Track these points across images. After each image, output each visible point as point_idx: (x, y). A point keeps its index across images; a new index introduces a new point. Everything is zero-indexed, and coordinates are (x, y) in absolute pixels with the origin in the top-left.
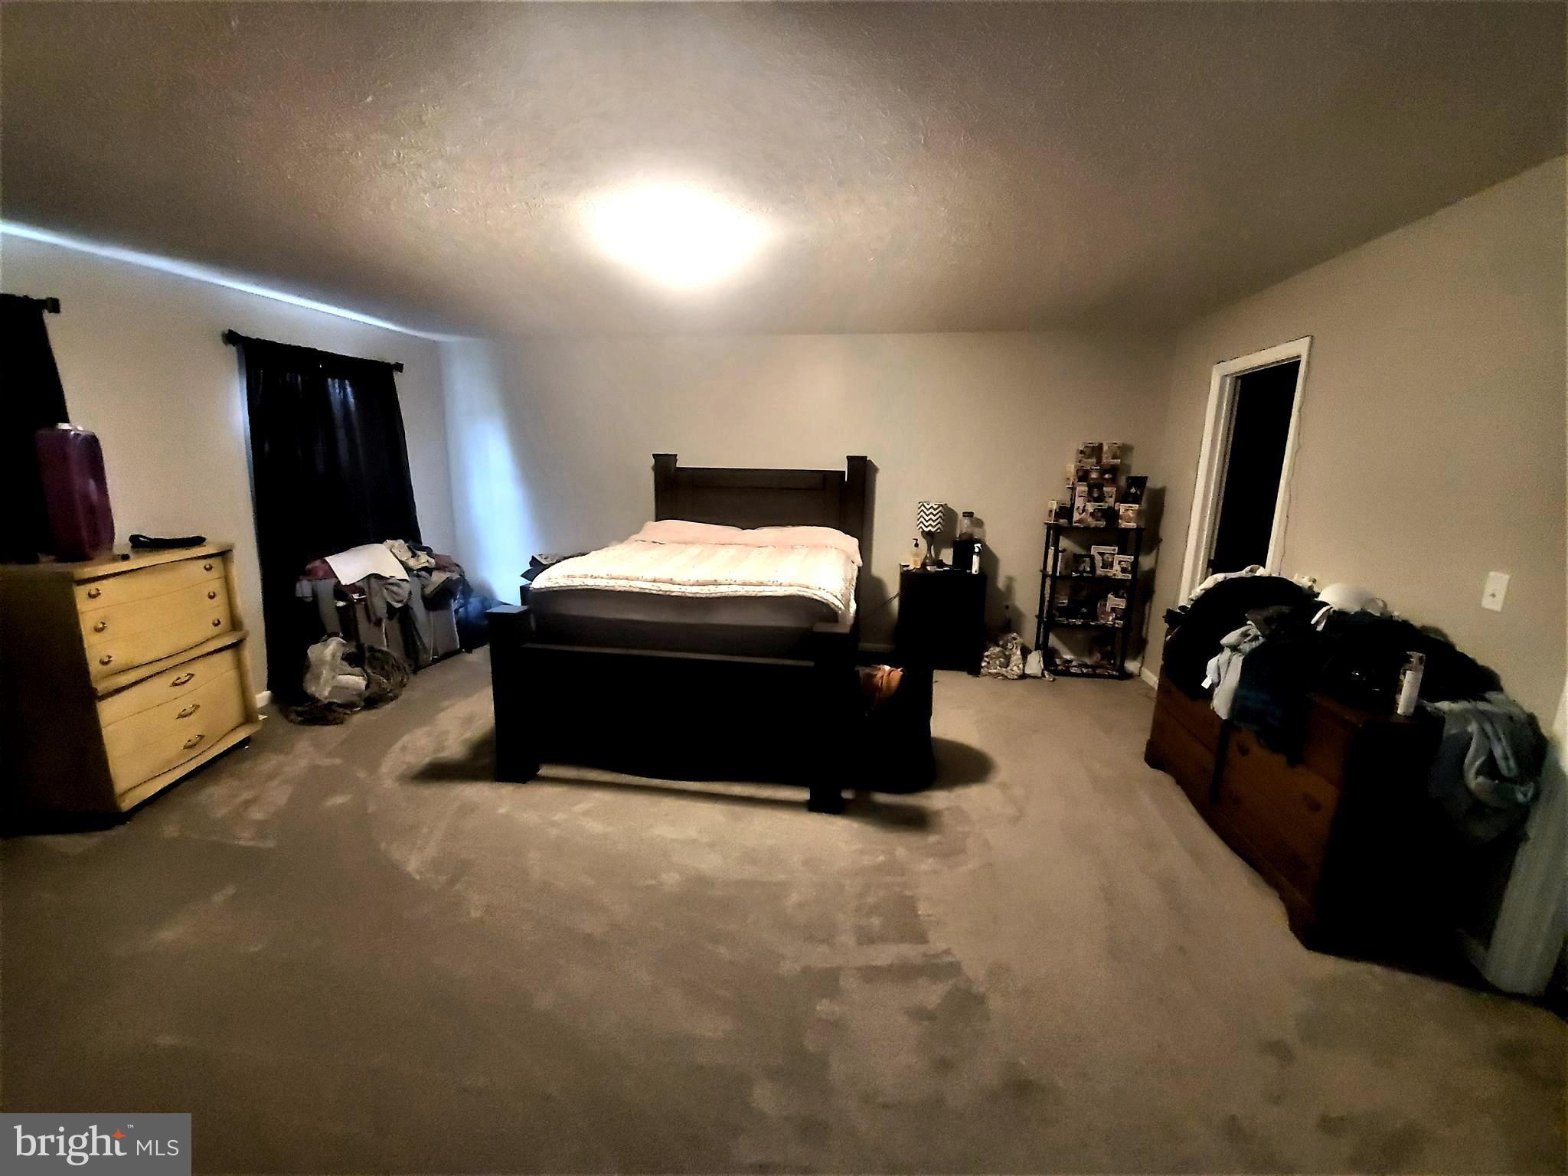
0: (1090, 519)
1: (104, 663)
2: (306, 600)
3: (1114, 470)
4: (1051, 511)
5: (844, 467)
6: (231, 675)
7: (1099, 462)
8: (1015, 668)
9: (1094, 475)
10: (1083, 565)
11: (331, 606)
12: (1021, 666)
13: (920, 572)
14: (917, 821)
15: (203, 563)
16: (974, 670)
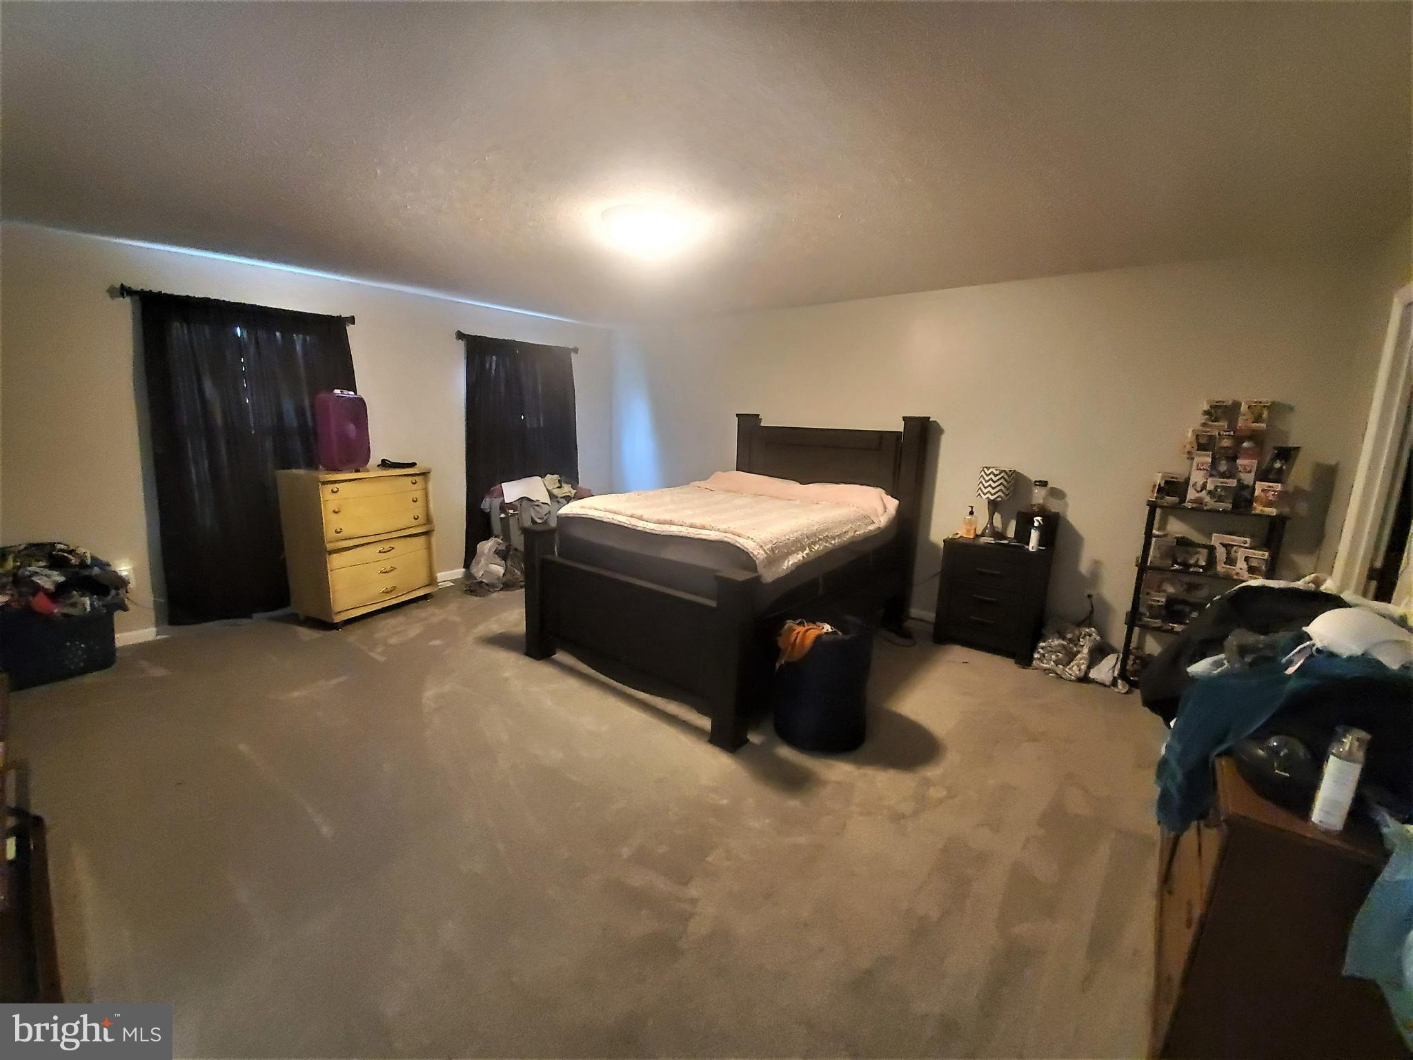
0: (1207, 499)
1: (337, 532)
2: (486, 511)
3: (1255, 436)
4: (1155, 486)
5: (900, 428)
6: (422, 553)
7: (1232, 426)
8: (1075, 668)
9: (1226, 443)
10: (1196, 557)
11: (497, 517)
12: (1083, 667)
13: (971, 542)
14: (795, 782)
15: (410, 479)
16: (1025, 660)
